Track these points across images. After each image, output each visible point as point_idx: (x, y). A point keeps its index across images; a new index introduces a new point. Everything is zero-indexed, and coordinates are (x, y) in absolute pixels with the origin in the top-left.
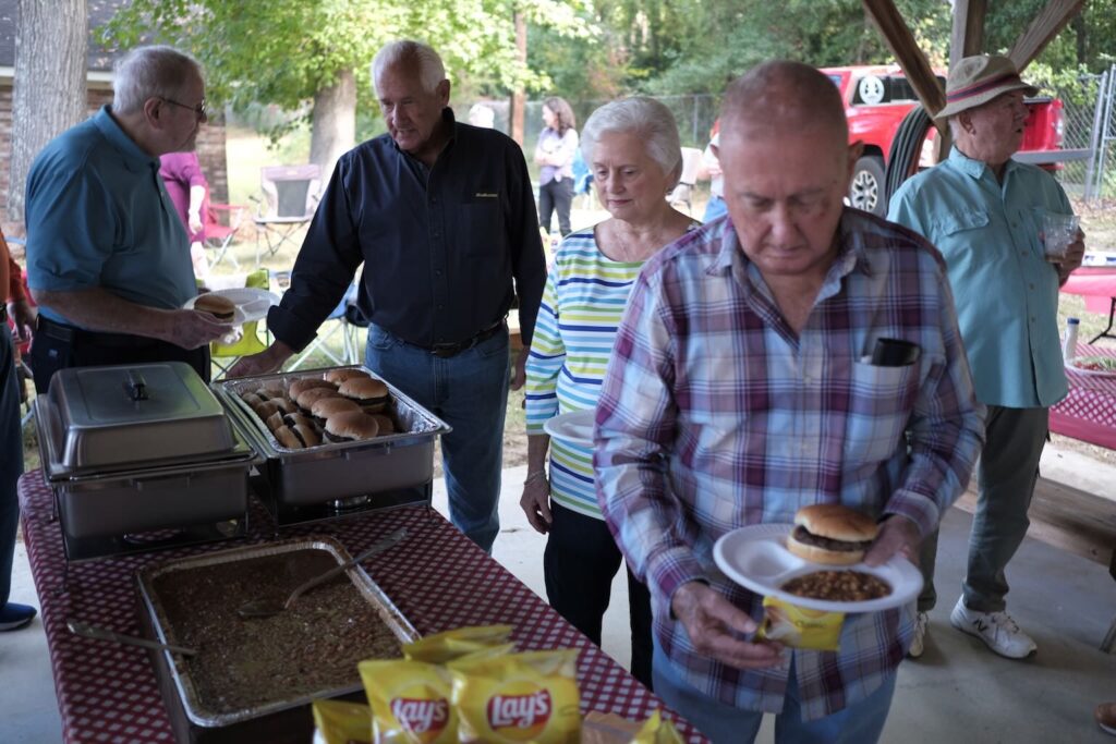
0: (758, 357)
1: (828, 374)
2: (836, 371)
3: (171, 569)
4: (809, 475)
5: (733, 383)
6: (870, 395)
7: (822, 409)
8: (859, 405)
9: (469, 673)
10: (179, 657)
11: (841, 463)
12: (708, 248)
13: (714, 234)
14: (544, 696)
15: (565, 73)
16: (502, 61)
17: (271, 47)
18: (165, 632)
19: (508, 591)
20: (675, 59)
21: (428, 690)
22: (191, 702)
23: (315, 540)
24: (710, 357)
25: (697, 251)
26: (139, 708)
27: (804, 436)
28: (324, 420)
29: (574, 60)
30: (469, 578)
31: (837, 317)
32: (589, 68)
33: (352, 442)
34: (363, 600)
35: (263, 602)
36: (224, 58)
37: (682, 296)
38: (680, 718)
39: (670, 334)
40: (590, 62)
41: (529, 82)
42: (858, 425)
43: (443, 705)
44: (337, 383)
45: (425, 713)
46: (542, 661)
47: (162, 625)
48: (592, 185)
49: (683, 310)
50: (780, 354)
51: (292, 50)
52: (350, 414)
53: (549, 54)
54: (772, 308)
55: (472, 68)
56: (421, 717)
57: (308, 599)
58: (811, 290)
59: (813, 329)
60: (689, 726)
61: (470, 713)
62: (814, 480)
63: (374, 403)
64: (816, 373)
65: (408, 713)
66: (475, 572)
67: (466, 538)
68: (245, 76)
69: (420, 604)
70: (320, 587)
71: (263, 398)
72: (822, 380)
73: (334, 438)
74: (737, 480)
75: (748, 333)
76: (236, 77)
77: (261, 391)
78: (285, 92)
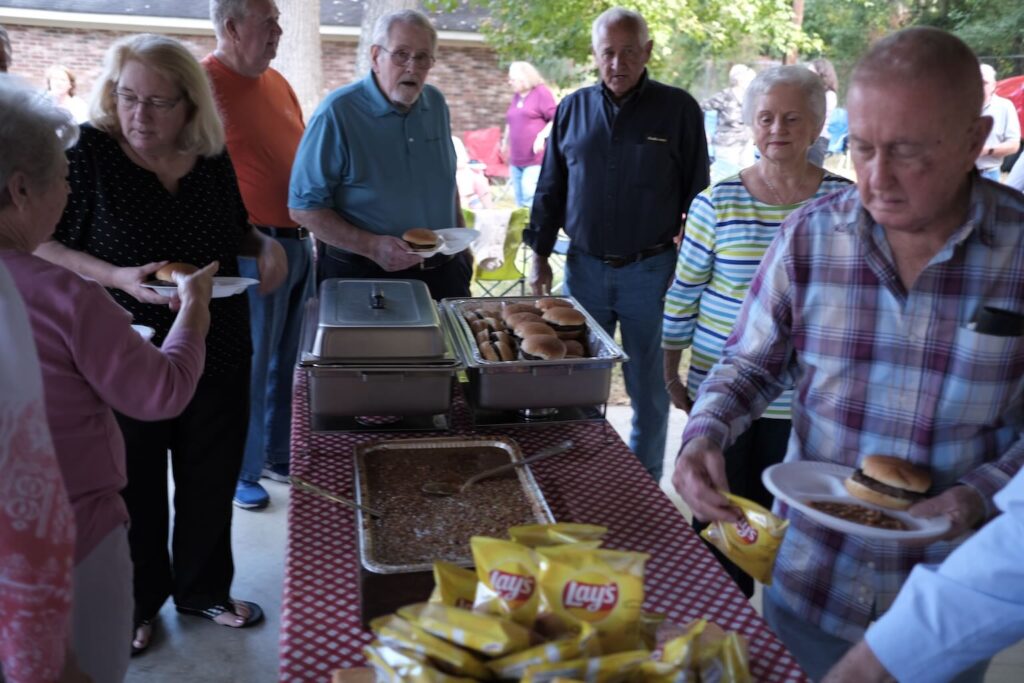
0: (870, 311)
1: (932, 335)
2: (940, 333)
3: (380, 447)
4: (905, 427)
5: (842, 331)
6: (969, 359)
7: (923, 367)
8: (958, 368)
9: (552, 558)
10: (367, 516)
11: (934, 420)
12: (842, 207)
13: (851, 194)
14: (613, 589)
15: (843, 34)
16: (777, 22)
17: (567, 9)
18: (363, 495)
19: (656, 507)
20: (960, 20)
21: (521, 567)
22: (367, 551)
23: (498, 440)
24: (826, 305)
25: (831, 208)
26: (338, 551)
27: (903, 389)
28: (522, 339)
29: (855, 22)
30: (625, 490)
31: (950, 282)
32: (869, 29)
33: (539, 361)
34: (523, 494)
35: (444, 484)
36: (527, 19)
37: (809, 249)
38: (776, 640)
39: (790, 280)
40: (871, 23)
41: (801, 43)
42: (954, 387)
43: (531, 581)
44: (543, 310)
45: (515, 585)
46: (616, 559)
47: (362, 489)
48: (849, 145)
49: (808, 260)
50: (890, 311)
51: (584, 11)
52: (543, 337)
53: (830, 16)
54: (889, 266)
55: (747, 28)
56: (510, 588)
57: (479, 487)
58: (929, 253)
59: (924, 291)
60: (783, 647)
61: (549, 594)
62: (908, 432)
63: (569, 330)
64: (921, 333)
65: (502, 583)
66: (632, 486)
67: (634, 457)
68: (542, 35)
69: (578, 506)
70: (491, 478)
71: (480, 317)
72: (927, 339)
73: (527, 356)
74: (838, 422)
75: (863, 288)
76: (535, 35)
77: (479, 310)
78: (578, 49)
